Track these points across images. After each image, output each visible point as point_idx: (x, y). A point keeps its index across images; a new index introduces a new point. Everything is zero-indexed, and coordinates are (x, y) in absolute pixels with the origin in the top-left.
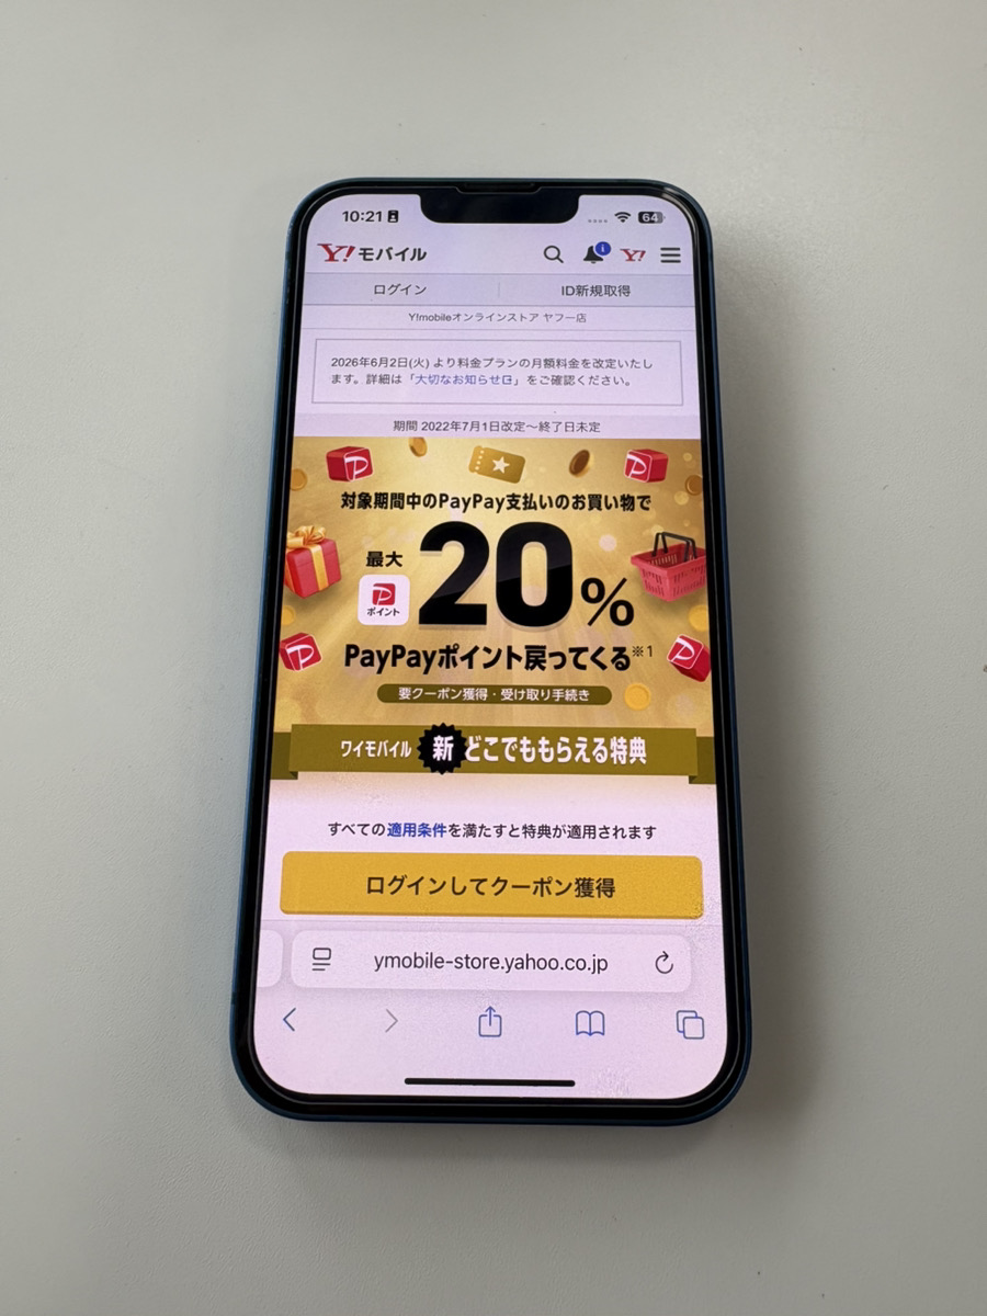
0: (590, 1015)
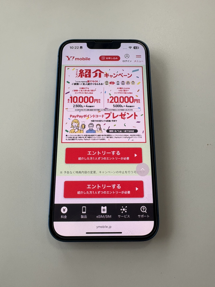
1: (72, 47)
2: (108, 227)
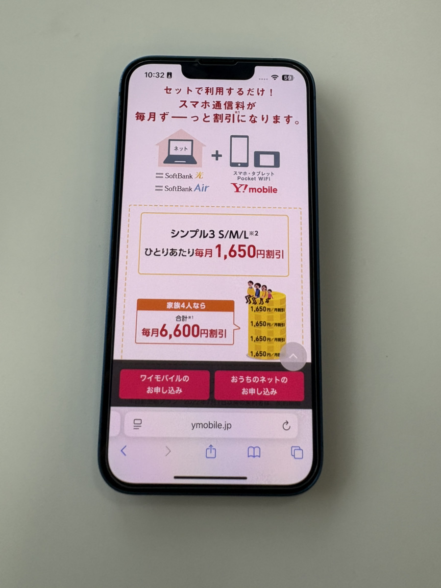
0: (254, 448)
1: (150, 74)
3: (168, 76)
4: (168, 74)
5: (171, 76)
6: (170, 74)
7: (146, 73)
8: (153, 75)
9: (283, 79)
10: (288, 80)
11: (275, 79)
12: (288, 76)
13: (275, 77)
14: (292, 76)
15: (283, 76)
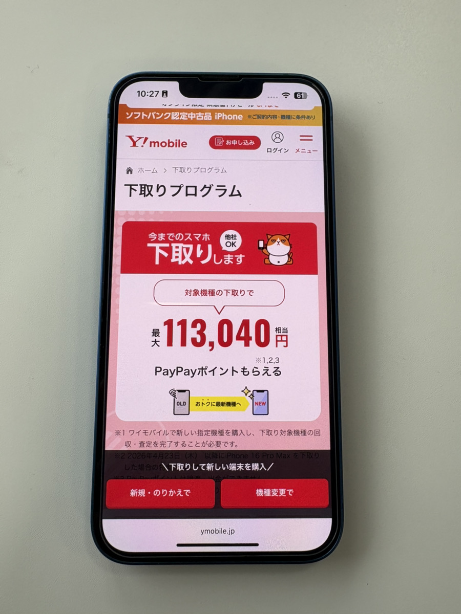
1: (143, 93)
2: (228, 531)
3: (163, 95)
4: (163, 92)
5: (167, 95)
6: (165, 93)
7: (139, 92)
8: (147, 94)
9: (296, 97)
10: (301, 98)
11: (286, 97)
12: (301, 93)
13: (286, 95)
14: (305, 94)
15: (296, 94)
